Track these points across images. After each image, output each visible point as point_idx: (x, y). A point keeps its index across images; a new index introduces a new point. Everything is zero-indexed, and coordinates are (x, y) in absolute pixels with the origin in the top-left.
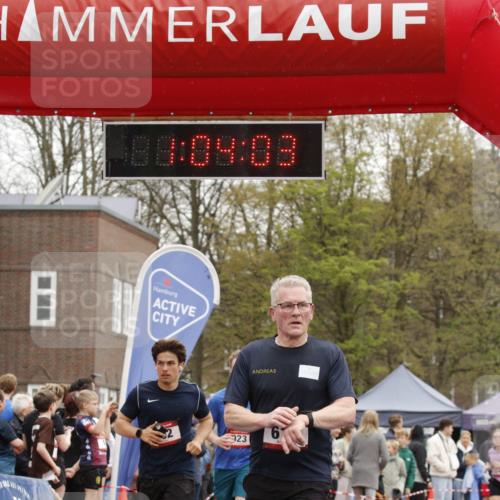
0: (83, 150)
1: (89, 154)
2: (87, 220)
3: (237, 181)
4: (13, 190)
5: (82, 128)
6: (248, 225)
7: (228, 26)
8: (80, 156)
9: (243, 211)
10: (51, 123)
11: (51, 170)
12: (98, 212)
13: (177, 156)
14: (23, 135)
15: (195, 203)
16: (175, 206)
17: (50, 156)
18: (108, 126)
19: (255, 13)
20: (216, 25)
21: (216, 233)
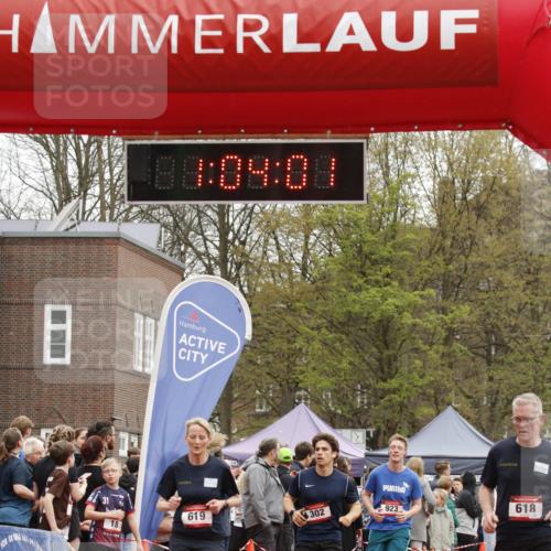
0: (100, 172)
1: (107, 176)
2: (106, 248)
3: (269, 205)
4: (24, 216)
5: (99, 148)
6: (281, 254)
7: (261, 36)
8: (97, 178)
9: (276, 239)
10: (65, 142)
11: (66, 195)
12: (116, 240)
13: (205, 181)
14: (36, 156)
15: (224, 229)
16: (202, 234)
17: (65, 178)
18: (130, 146)
19: (290, 21)
20: (248, 34)
21: (247, 262)
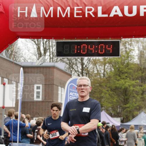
0: (49, 49)
1: (51, 50)
2: (51, 69)
3: (94, 58)
4: (29, 61)
5: (49, 43)
6: (98, 71)
7: (92, 13)
8: (48, 51)
9: (96, 66)
10: (40, 41)
11: (40, 55)
12: (54, 67)
13: (77, 51)
14: (32, 45)
15: (82, 64)
16: (77, 65)
17: (40, 51)
18: (57, 42)
19: (100, 9)
20: (88, 12)
21: (89, 73)
